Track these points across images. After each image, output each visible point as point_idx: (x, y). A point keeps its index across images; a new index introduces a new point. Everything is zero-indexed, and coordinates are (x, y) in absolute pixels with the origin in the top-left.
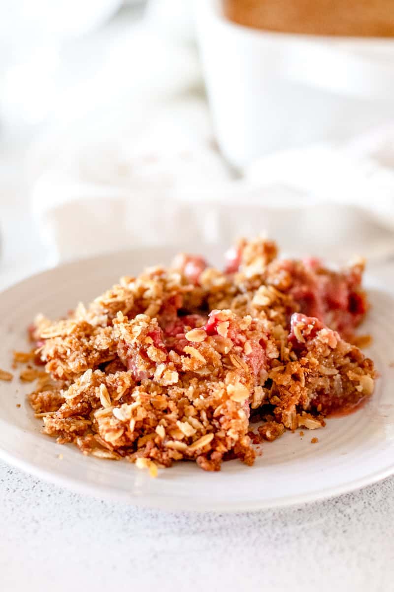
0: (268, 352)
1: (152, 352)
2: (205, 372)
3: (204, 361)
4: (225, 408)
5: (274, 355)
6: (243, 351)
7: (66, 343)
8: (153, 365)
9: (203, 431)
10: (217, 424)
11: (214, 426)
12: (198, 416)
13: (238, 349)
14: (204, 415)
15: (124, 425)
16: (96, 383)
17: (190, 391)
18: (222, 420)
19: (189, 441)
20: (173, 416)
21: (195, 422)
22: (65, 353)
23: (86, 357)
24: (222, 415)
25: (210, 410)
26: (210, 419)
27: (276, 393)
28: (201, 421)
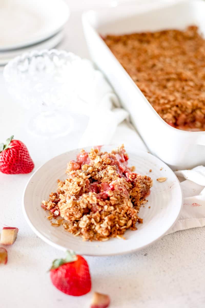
0: (126, 188)
1: (101, 203)
2: (117, 202)
3: (116, 199)
4: (130, 211)
5: (128, 188)
6: (123, 191)
7: (72, 210)
8: (102, 207)
9: (127, 220)
10: (130, 216)
11: (129, 217)
12: (124, 216)
13: (121, 191)
14: (125, 215)
15: (107, 229)
16: (90, 219)
17: (118, 210)
18: (131, 214)
19: (125, 225)
20: (117, 219)
21: (124, 218)
22: (73, 213)
23: (80, 212)
24: (130, 213)
25: (126, 213)
26: (127, 215)
27: (134, 198)
28: (125, 217)
